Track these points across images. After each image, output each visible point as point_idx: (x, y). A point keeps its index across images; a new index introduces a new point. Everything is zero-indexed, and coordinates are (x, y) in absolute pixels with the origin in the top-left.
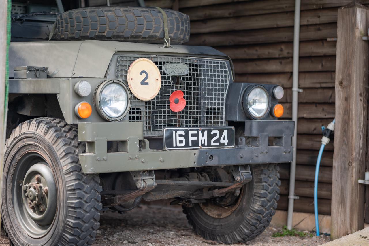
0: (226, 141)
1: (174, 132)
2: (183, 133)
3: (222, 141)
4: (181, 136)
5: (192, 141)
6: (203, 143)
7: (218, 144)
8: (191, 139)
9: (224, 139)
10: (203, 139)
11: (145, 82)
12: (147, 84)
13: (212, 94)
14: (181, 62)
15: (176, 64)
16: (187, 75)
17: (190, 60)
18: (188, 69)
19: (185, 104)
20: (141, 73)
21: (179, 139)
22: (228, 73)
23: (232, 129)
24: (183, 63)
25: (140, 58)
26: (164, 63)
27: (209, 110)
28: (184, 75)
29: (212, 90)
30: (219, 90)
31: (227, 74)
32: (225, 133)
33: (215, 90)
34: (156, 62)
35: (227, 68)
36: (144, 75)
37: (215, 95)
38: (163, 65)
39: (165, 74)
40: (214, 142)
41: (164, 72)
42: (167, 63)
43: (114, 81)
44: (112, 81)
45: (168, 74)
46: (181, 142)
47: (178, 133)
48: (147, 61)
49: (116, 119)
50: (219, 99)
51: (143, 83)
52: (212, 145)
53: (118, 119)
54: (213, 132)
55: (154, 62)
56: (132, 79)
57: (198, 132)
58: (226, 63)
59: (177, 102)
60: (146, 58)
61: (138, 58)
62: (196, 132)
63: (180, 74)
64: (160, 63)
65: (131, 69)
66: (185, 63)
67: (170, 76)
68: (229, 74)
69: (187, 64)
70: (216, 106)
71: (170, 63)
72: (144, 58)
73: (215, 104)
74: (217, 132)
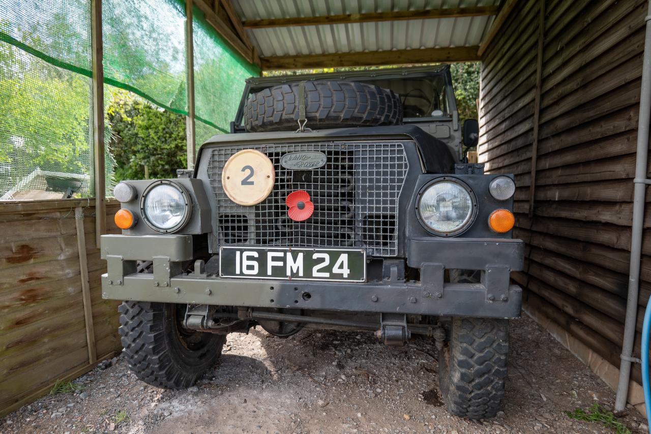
0: (346, 272)
1: (238, 253)
2: (256, 255)
3: (335, 270)
4: (250, 258)
5: (273, 267)
6: (295, 271)
7: (327, 275)
8: (270, 264)
9: (341, 267)
10: (295, 264)
11: (248, 181)
12: (252, 183)
13: (371, 195)
14: (313, 150)
15: (303, 154)
16: (323, 168)
17: (332, 145)
18: (325, 160)
19: (313, 209)
20: (243, 170)
21: (246, 263)
22: (405, 161)
23: (360, 251)
24: (318, 151)
25: (244, 149)
26: (283, 153)
27: (367, 218)
28: (318, 169)
29: (371, 188)
30: (385, 188)
31: (403, 162)
32: (344, 258)
33: (378, 188)
34: (269, 153)
35: (404, 153)
36: (248, 172)
37: (378, 195)
38: (282, 156)
39: (283, 168)
40: (319, 271)
41: (281, 165)
42: (288, 152)
43: (161, 182)
44: (159, 182)
45: (289, 168)
46: (250, 267)
47: (245, 254)
48: (254, 153)
49: (166, 231)
50: (385, 202)
51: (245, 182)
52: (314, 276)
53: (169, 231)
54: (315, 256)
55: (266, 154)
56: (228, 178)
57: (285, 255)
58: (402, 145)
59: (302, 207)
60: (253, 148)
61: (241, 149)
62: (281, 254)
63: (310, 166)
64: (277, 154)
65: (228, 165)
66: (321, 151)
67: (292, 171)
68: (407, 162)
69: (324, 152)
70: (381, 213)
71: (293, 152)
72: (250, 148)
73: (378, 209)
74: (327, 257)
